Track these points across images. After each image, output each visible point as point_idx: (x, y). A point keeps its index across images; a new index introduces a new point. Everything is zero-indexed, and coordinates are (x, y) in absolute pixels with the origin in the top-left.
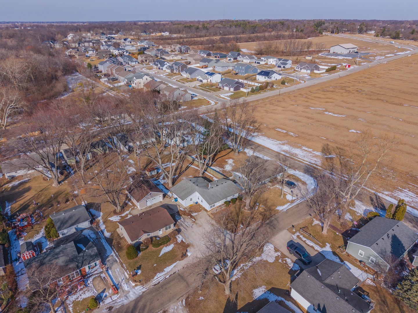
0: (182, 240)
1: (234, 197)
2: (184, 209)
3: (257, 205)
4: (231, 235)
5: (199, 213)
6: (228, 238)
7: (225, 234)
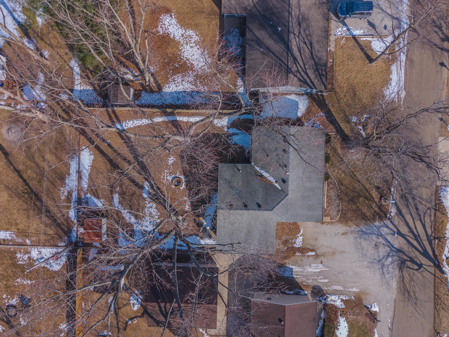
0: (342, 300)
4: (386, 225)
5: (302, 233)
6: (387, 234)
7: (377, 232)
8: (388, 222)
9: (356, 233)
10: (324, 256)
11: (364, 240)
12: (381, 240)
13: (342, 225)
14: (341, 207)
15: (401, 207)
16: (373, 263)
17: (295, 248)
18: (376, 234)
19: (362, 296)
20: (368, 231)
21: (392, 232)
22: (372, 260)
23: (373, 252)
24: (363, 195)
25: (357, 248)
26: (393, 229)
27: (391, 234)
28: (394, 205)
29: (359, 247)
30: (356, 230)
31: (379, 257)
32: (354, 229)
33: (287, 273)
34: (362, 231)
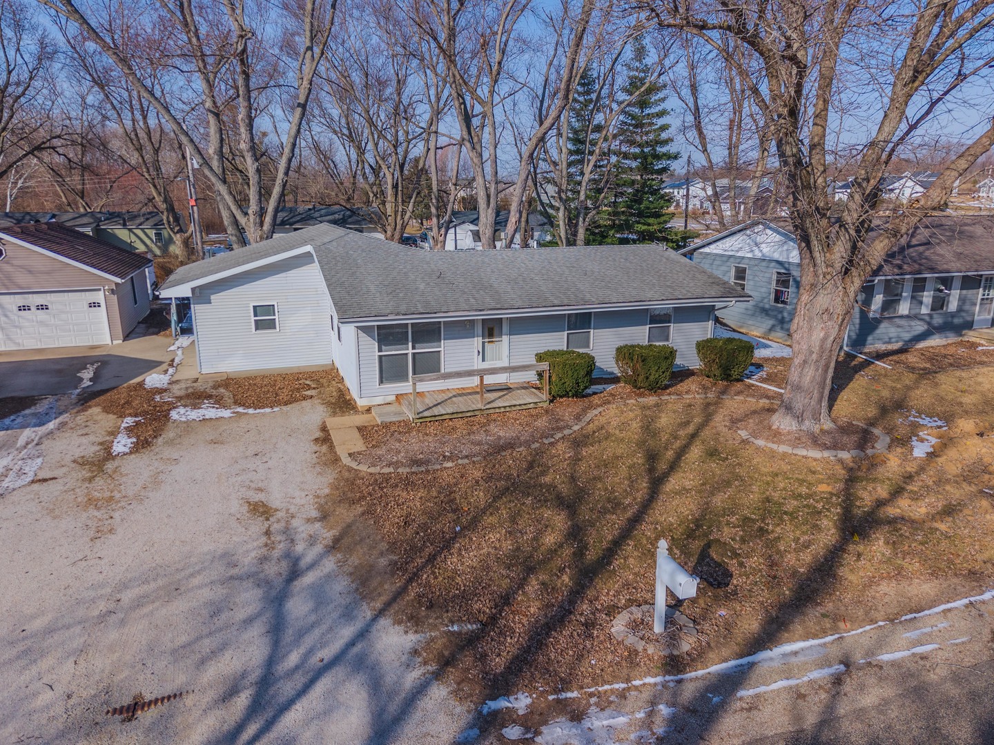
2: (174, 382)
5: (251, 412)
8: (440, 719)
9: (277, 553)
10: (93, 477)
11: (210, 604)
12: (200, 729)
13: (327, 491)
14: (449, 464)
17: (169, 410)
20: (298, 607)
23: (45, 699)
24: (588, 515)
25: (122, 588)
28: (664, 710)
29: (129, 595)
30: (300, 547)
32: (301, 536)
33: (19, 421)
34: (294, 575)
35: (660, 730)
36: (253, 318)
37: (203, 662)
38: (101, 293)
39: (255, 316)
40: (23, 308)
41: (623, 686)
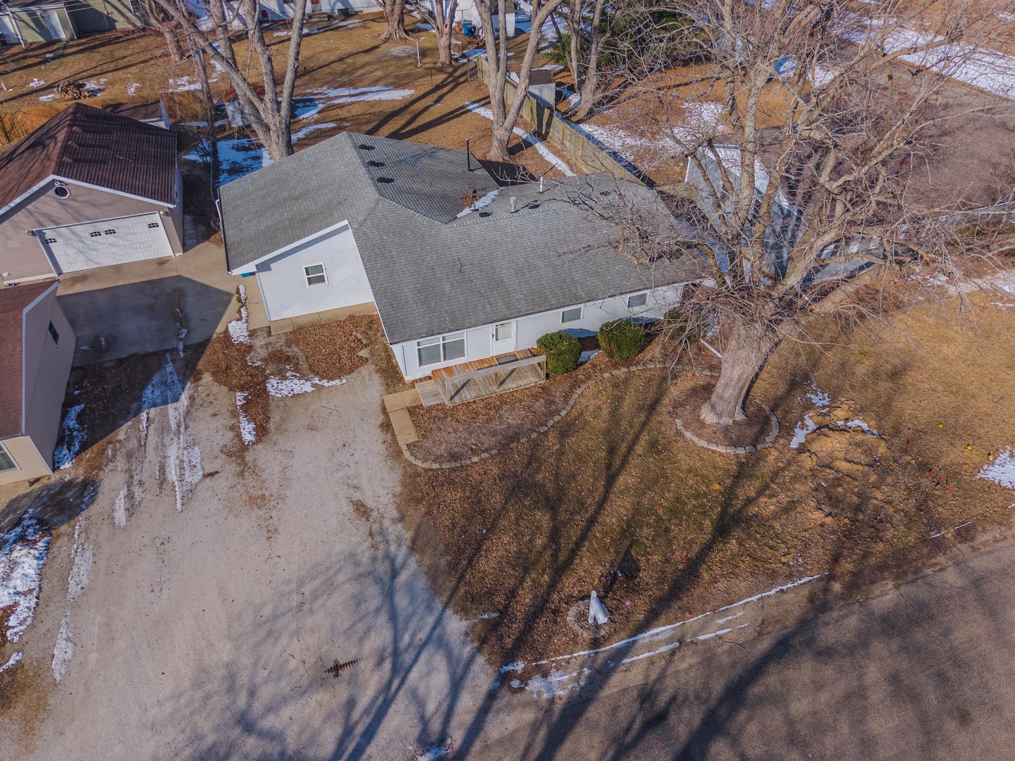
1: (639, 311)
2: (252, 334)
3: (809, 406)
4: (463, 678)
5: (326, 385)
6: (418, 700)
7: (409, 645)
8: (482, 677)
9: (380, 553)
10: (243, 472)
11: (354, 596)
12: (372, 682)
13: (399, 489)
14: (475, 459)
15: (595, 712)
16: (231, 689)
17: (264, 382)
18: (396, 640)
19: (19, 709)
20: (401, 600)
21: (435, 726)
22: (243, 679)
23: (293, 663)
24: (563, 516)
25: (301, 583)
26: (454, 723)
27: (424, 721)
28: (586, 671)
29: (307, 589)
30: (393, 548)
31: (270, 709)
32: (392, 537)
33: (157, 392)
34: (394, 574)
35: (582, 683)
36: (306, 277)
37: (362, 639)
38: (157, 215)
39: (308, 274)
40: (95, 234)
41: (569, 656)
